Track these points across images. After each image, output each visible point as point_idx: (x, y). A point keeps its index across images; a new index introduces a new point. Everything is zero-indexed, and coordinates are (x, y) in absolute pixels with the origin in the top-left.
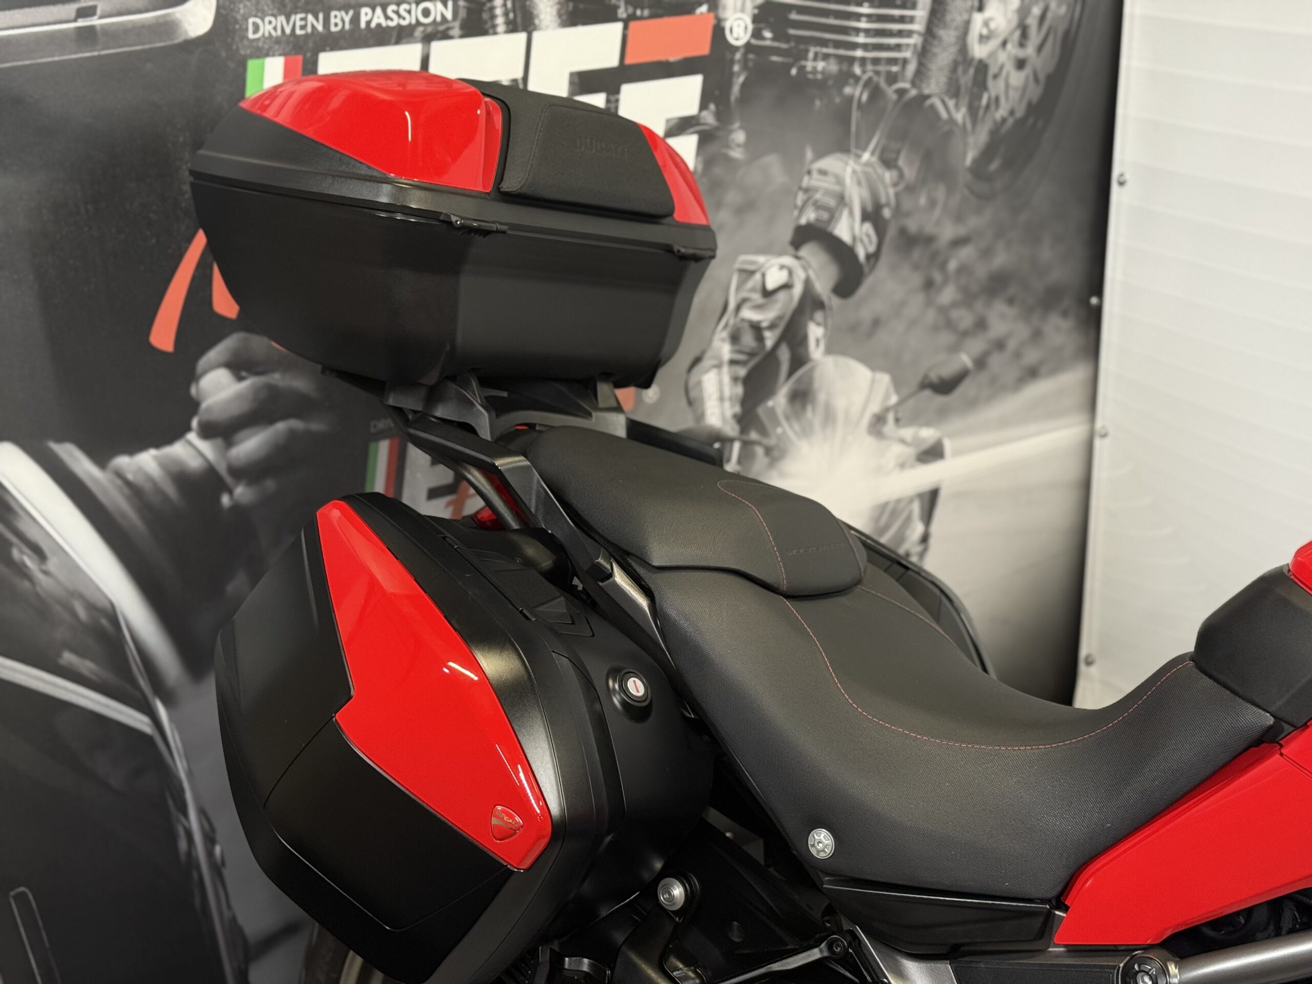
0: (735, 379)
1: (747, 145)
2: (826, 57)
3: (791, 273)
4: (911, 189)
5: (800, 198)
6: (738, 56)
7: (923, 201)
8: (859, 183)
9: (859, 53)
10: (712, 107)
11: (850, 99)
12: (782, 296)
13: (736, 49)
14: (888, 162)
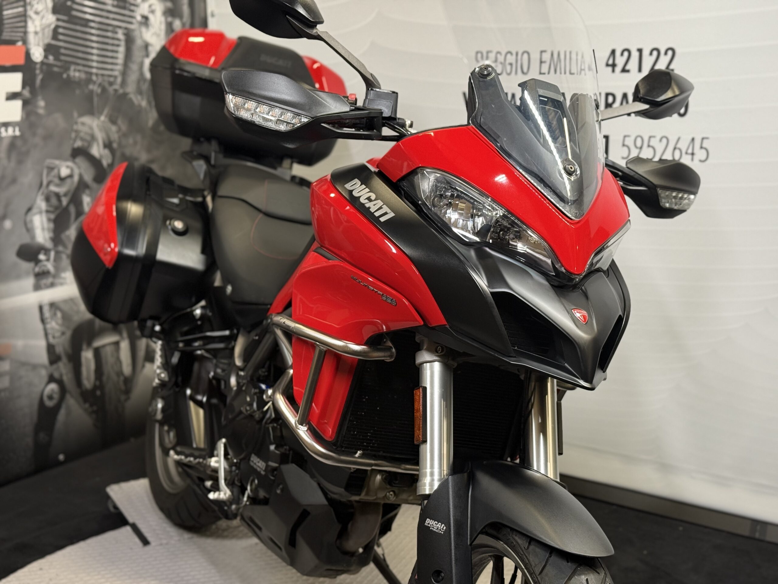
0: (49, 220)
1: (46, 107)
2: (79, 71)
3: (72, 170)
4: (125, 135)
5: (73, 135)
6: (38, 66)
7: (131, 141)
8: (101, 130)
9: (94, 71)
10: (28, 88)
11: (92, 92)
12: (69, 181)
13: (36, 63)
14: (113, 121)
